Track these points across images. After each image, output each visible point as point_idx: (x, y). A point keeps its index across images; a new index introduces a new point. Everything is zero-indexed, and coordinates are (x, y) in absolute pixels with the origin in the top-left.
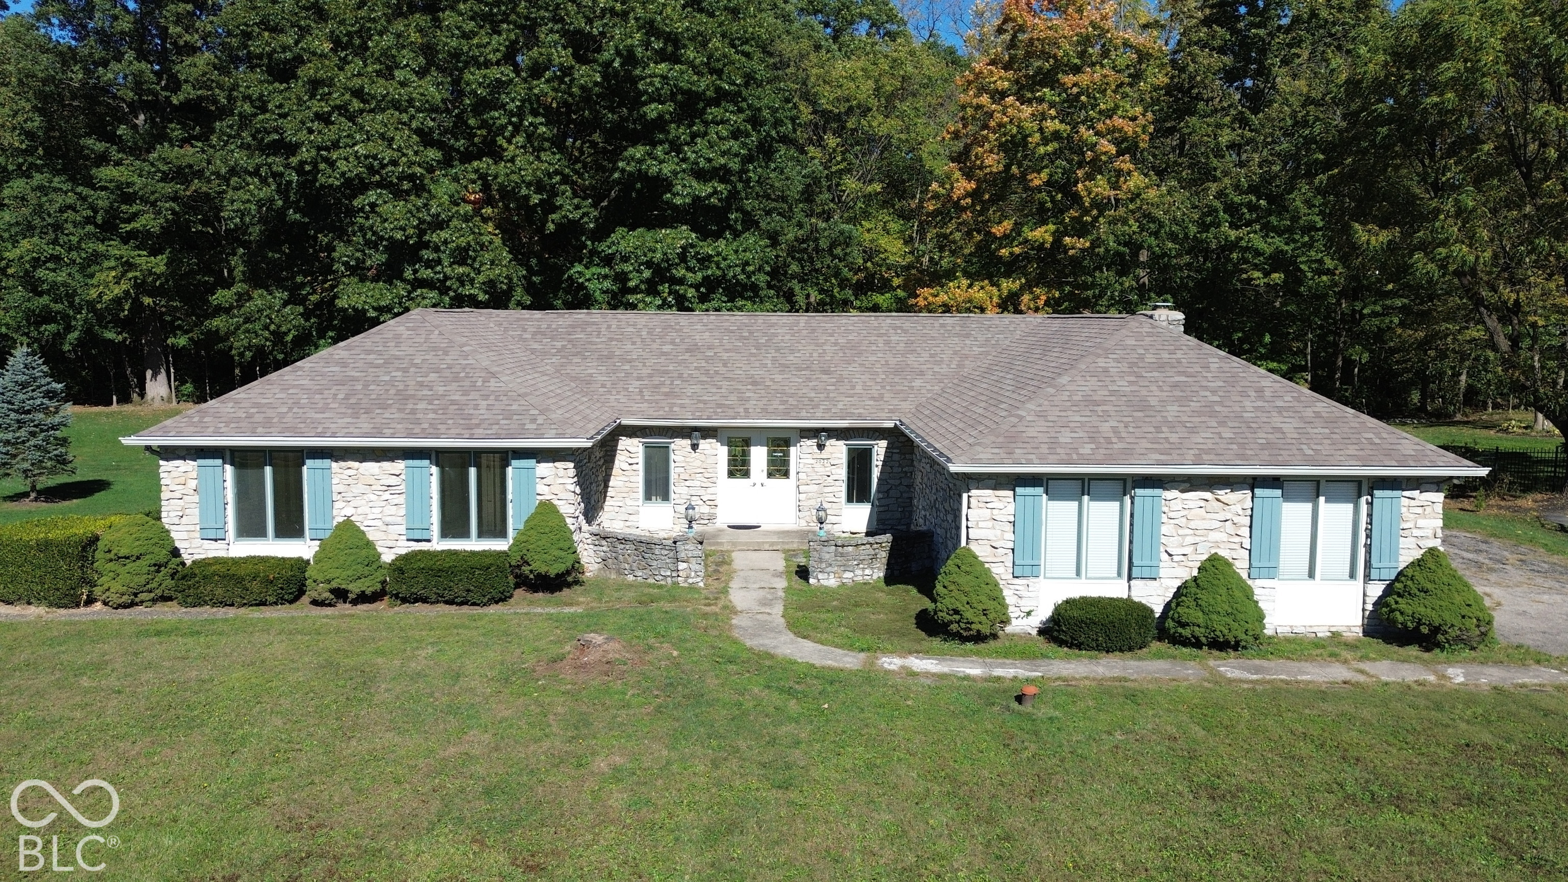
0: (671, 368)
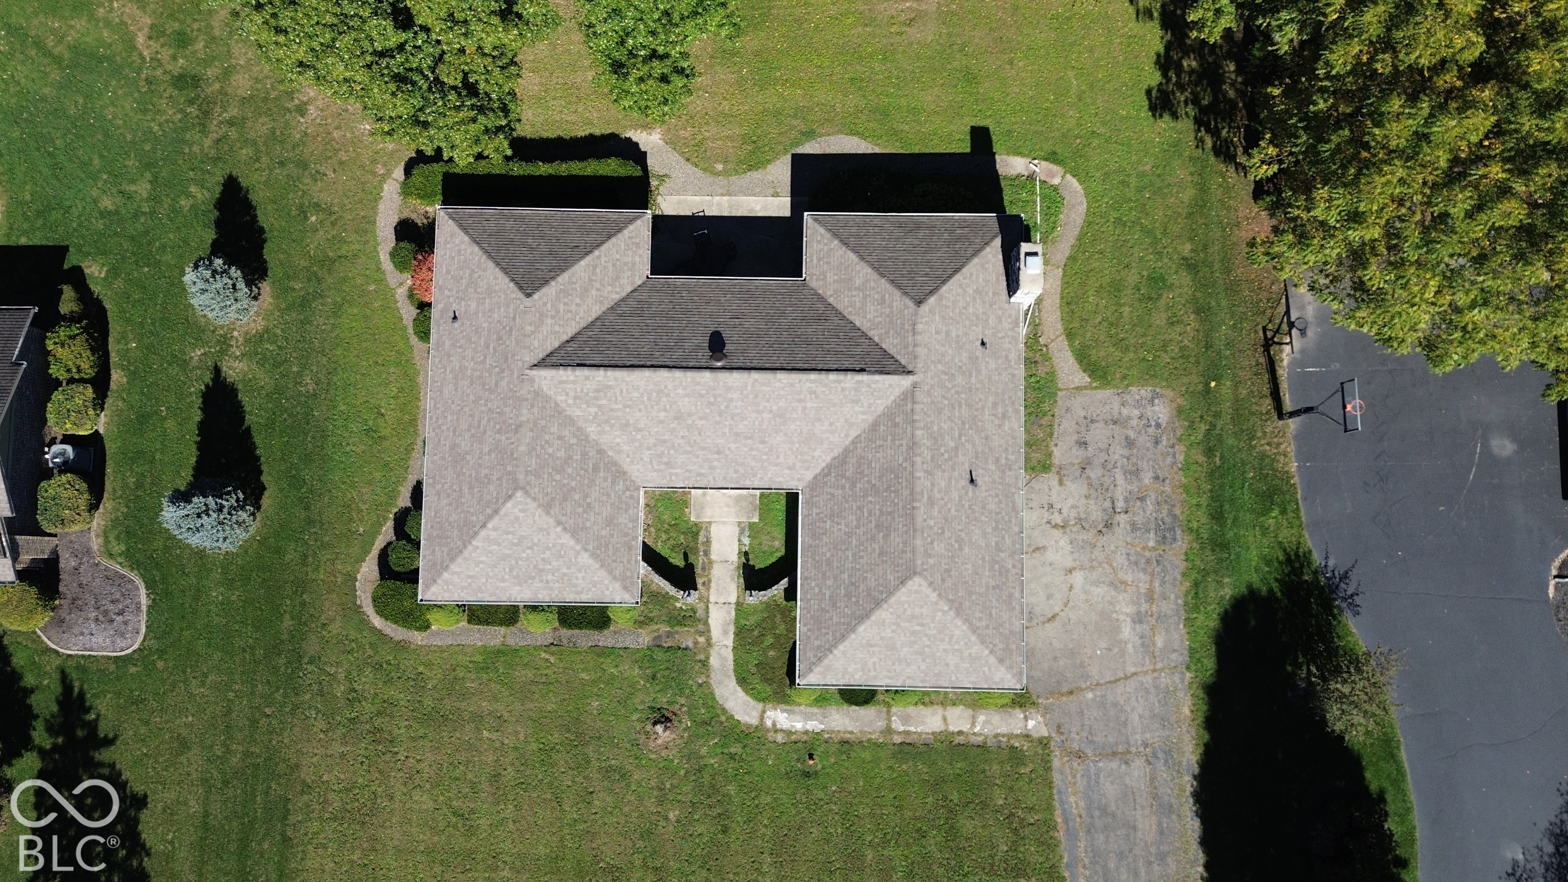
0: (666, 437)
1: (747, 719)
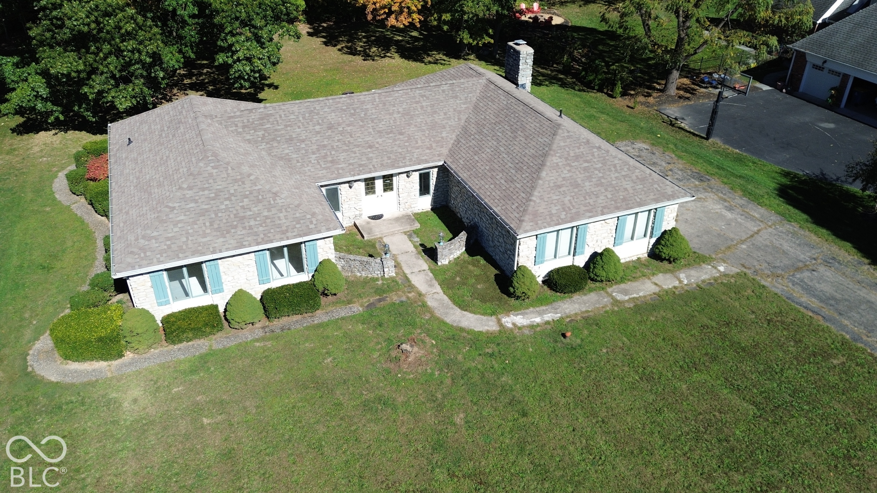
1: (486, 328)
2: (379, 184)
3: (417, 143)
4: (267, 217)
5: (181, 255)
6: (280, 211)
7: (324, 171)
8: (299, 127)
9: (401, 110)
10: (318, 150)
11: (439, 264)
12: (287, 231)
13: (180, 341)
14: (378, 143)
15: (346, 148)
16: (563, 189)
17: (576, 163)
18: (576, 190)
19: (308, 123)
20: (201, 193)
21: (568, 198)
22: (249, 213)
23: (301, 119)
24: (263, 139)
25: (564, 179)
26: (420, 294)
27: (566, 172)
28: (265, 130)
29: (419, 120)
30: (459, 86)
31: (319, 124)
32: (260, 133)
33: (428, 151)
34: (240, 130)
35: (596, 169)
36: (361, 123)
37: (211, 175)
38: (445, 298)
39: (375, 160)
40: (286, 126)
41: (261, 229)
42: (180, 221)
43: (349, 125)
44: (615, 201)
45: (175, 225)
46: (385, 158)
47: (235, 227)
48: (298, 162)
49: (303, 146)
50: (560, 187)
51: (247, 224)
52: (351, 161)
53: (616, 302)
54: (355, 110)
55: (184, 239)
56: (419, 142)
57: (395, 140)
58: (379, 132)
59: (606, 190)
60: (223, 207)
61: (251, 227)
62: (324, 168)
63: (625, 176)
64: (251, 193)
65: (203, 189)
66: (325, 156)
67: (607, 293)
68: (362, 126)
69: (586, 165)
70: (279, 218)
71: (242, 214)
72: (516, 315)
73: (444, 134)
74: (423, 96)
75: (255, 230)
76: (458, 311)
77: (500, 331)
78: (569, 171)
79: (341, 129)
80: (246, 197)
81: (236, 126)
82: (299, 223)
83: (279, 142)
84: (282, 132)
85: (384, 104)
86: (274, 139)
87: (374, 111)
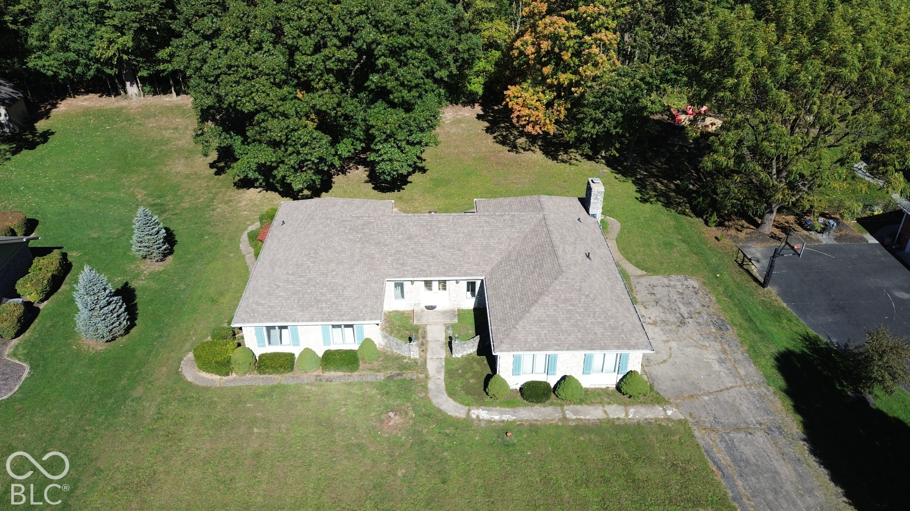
0: (402, 249)
1: (457, 414)
2: (435, 285)
3: (469, 259)
4: (334, 303)
5: (274, 319)
6: (344, 300)
7: (394, 271)
8: (387, 235)
9: (466, 231)
10: (395, 254)
11: (454, 356)
12: (344, 315)
13: (264, 373)
14: (440, 255)
15: (416, 255)
16: (545, 323)
17: (563, 305)
18: (554, 326)
19: (395, 232)
20: (299, 279)
21: (545, 331)
22: (324, 298)
23: (391, 228)
24: (360, 240)
25: (548, 316)
26: (427, 377)
27: (551, 310)
28: (364, 233)
29: (477, 241)
30: (518, 218)
31: (402, 234)
32: (360, 236)
33: (475, 267)
34: (347, 231)
35: (577, 312)
36: (433, 238)
37: (309, 267)
38: (443, 384)
39: (433, 268)
40: (379, 232)
41: (328, 310)
42: (280, 296)
43: (423, 238)
44: (583, 342)
45: (277, 298)
46: (441, 267)
47: (312, 306)
48: (378, 260)
49: (386, 249)
50: (542, 321)
51: (320, 306)
52: (416, 266)
53: (565, 418)
54: (431, 227)
55: (279, 309)
56: (471, 258)
57: (453, 254)
58: (444, 246)
59: (579, 331)
60: (309, 291)
61: (322, 308)
62: (395, 268)
63: (600, 323)
64: (330, 284)
65: (301, 276)
66: (398, 260)
67: (562, 409)
68: (432, 240)
69: (571, 308)
70: (342, 305)
71: (319, 298)
72: (483, 410)
73: (492, 256)
74: (486, 222)
75: (324, 310)
76: (445, 396)
77: (465, 419)
78: (555, 310)
79: (416, 240)
80: (326, 286)
81: (346, 228)
82: (353, 311)
83: (370, 244)
84: (375, 237)
85: (455, 225)
86: (367, 241)
87: (445, 229)
